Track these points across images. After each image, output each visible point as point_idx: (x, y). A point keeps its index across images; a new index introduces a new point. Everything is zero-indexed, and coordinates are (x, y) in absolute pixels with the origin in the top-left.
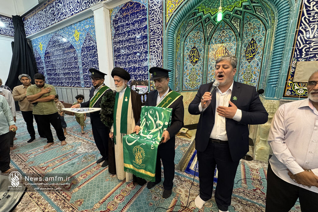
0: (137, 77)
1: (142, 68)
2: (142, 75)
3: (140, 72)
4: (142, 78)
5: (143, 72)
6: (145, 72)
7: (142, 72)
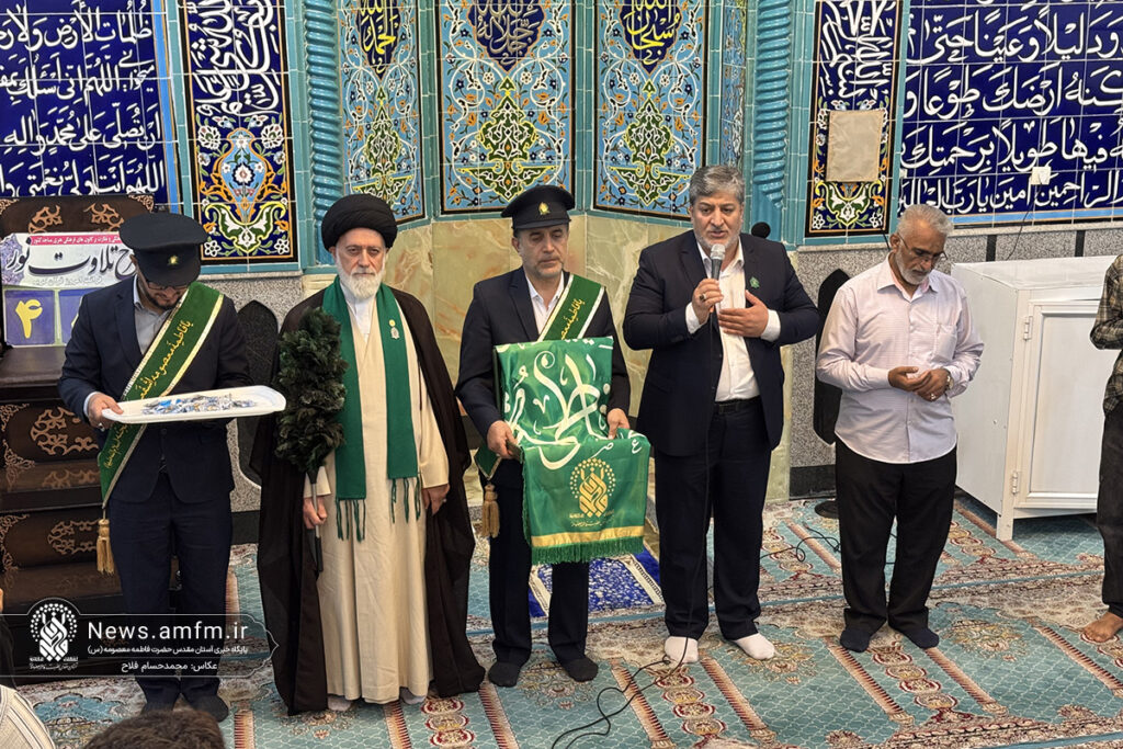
0: (37, 171)
1: (81, 110)
2: (84, 158)
3: (64, 136)
4: (84, 177)
5: (91, 136)
6: (110, 135)
7: (80, 133)
